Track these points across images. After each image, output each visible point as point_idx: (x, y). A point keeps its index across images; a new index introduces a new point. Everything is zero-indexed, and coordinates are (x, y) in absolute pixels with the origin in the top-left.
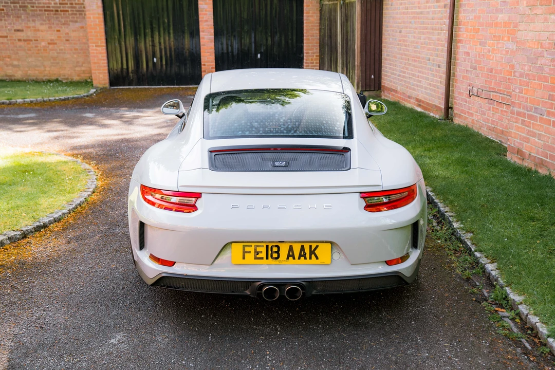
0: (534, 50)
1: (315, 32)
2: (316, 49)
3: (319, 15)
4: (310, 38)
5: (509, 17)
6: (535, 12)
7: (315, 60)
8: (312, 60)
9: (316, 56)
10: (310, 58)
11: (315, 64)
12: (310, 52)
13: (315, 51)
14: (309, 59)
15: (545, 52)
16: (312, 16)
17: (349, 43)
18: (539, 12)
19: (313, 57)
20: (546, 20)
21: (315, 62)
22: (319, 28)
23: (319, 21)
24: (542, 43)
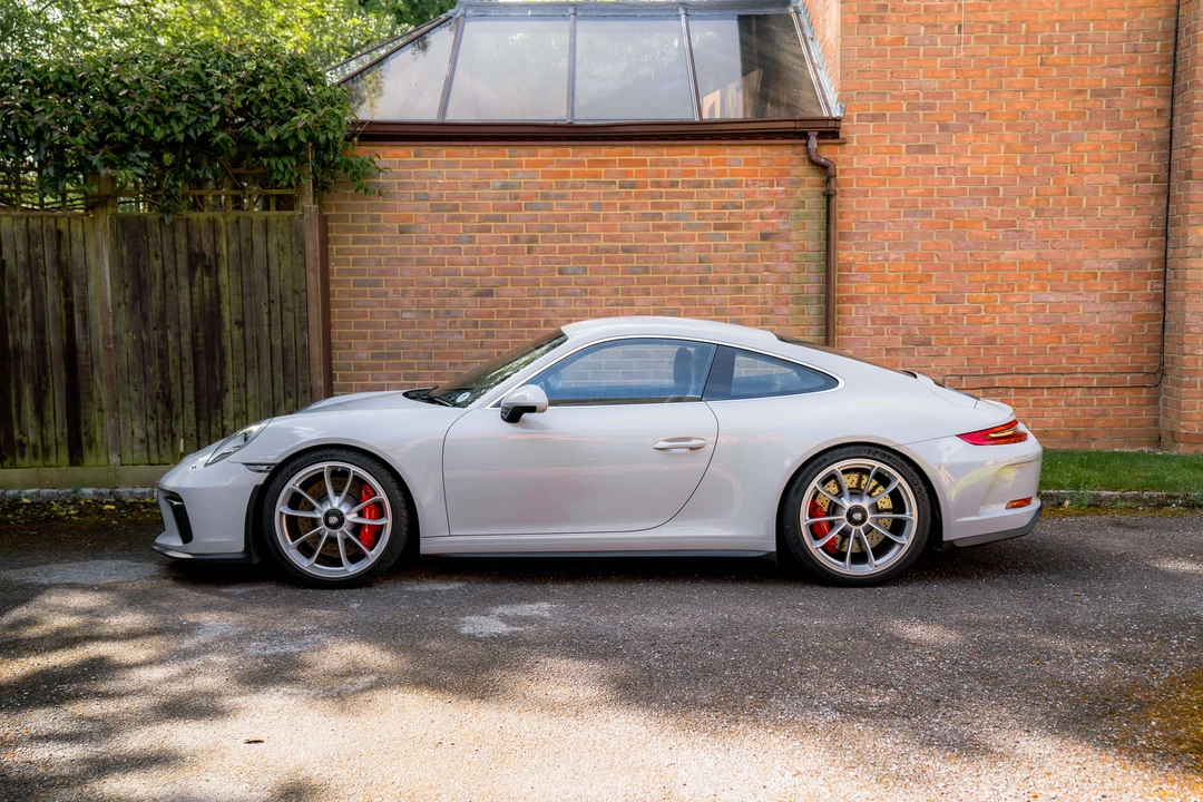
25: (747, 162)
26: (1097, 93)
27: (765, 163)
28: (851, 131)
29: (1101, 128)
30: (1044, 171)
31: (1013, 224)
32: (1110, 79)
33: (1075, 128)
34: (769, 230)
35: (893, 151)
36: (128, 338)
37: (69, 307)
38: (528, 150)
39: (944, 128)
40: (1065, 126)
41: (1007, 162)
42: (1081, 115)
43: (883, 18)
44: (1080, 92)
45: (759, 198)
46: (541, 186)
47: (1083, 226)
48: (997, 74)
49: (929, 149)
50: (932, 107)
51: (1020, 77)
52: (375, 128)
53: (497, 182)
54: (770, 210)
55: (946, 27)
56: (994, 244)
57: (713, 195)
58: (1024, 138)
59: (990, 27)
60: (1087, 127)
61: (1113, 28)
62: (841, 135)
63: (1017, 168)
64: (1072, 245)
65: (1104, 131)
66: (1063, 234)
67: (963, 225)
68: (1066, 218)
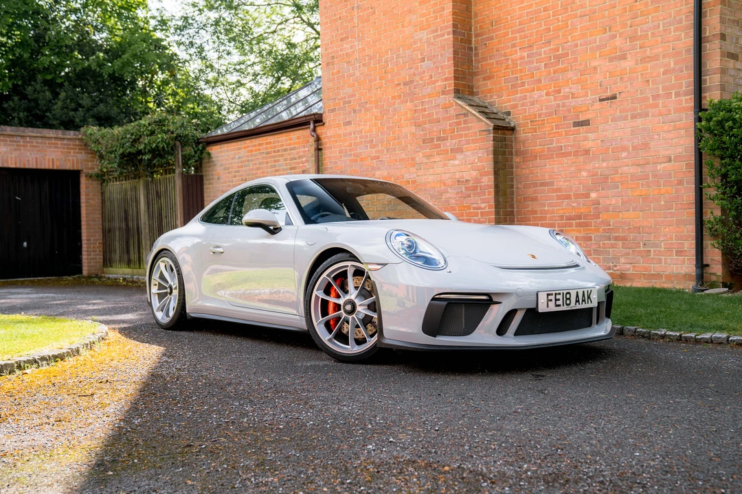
0: (436, 189)
1: (96, 216)
2: (99, 236)
3: (100, 197)
4: (91, 223)
5: (388, 172)
6: (433, 160)
7: (98, 247)
8: (94, 247)
9: (99, 243)
10: (92, 246)
11: (98, 252)
12: (92, 238)
13: (97, 237)
14: (90, 247)
15: (449, 189)
16: (92, 199)
17: (164, 221)
18: (437, 159)
19: (96, 244)
20: (445, 165)
21: (98, 250)
22: (101, 212)
23: (101, 205)
24: (444, 183)
25: (299, 138)
26: (405, 84)
27: (302, 138)
28: (326, 119)
29: (407, 102)
30: (388, 128)
31: (378, 157)
32: (409, 76)
33: (398, 104)
34: (304, 168)
35: (339, 125)
36: (147, 223)
37: (137, 212)
38: (243, 142)
39: (354, 111)
40: (394, 103)
41: (376, 125)
42: (400, 97)
43: (333, 62)
44: (399, 84)
45: (301, 154)
46: (248, 156)
47: (403, 156)
48: (370, 81)
49: (349, 123)
50: (350, 102)
51: (378, 81)
52: (209, 139)
53: (237, 157)
54: (304, 159)
55: (353, 61)
56: (373, 169)
57: (289, 154)
58: (381, 112)
59: (367, 58)
60: (402, 102)
61: (409, 49)
62: (324, 121)
63: (379, 128)
64: (400, 166)
65: (409, 104)
66: (396, 160)
67: (362, 160)
68: (397, 152)
